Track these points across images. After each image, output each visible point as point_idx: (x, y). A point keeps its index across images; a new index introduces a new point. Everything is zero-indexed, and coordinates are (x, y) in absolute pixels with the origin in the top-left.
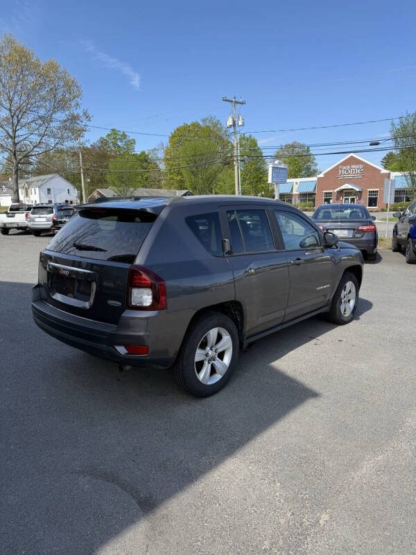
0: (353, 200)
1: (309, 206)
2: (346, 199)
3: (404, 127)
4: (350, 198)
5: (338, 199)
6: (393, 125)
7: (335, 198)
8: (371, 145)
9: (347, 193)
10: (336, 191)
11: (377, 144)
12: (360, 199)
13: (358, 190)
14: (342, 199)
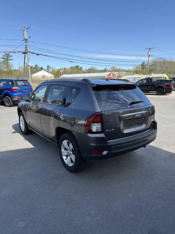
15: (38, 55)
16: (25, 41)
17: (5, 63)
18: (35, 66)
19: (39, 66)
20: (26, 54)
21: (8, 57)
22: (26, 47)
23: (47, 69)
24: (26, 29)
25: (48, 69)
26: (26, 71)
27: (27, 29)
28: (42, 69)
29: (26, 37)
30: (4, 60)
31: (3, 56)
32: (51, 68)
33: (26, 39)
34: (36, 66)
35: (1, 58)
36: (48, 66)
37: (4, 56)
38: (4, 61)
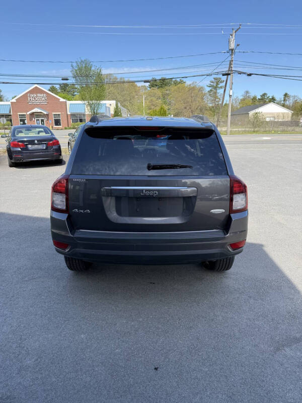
0: (42, 121)
1: (8, 125)
2: (37, 120)
3: (80, 69)
4: (40, 119)
5: (31, 120)
6: (72, 66)
7: (29, 119)
8: (63, 80)
9: (38, 115)
10: (28, 113)
11: (67, 80)
12: (48, 120)
13: (45, 113)
14: (35, 120)
15: (250, 75)
16: (230, 53)
17: (211, 93)
18: (261, 96)
19: (268, 96)
20: (229, 76)
21: (217, 84)
22: (230, 64)
23: (283, 99)
24: (235, 32)
25: (284, 101)
26: (244, 106)
27: (237, 30)
28: (273, 100)
29: (233, 46)
30: (211, 88)
31: (210, 83)
32: (291, 99)
33: (232, 50)
34: (264, 95)
35: (207, 86)
36: (286, 95)
37: (212, 82)
38: (211, 90)
